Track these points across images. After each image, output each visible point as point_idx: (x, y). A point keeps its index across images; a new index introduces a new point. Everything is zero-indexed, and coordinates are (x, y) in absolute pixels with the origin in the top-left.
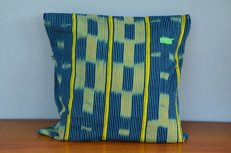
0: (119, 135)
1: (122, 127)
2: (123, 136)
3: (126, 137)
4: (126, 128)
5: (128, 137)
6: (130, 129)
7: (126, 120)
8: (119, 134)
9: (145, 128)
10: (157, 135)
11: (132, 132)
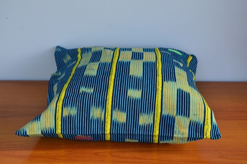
0: (128, 98)
1: (132, 87)
2: (133, 99)
3: (137, 100)
4: (136, 87)
5: (140, 100)
6: (141, 90)
7: (137, 79)
8: (128, 96)
9: (161, 89)
10: (178, 99)
11: (145, 94)
